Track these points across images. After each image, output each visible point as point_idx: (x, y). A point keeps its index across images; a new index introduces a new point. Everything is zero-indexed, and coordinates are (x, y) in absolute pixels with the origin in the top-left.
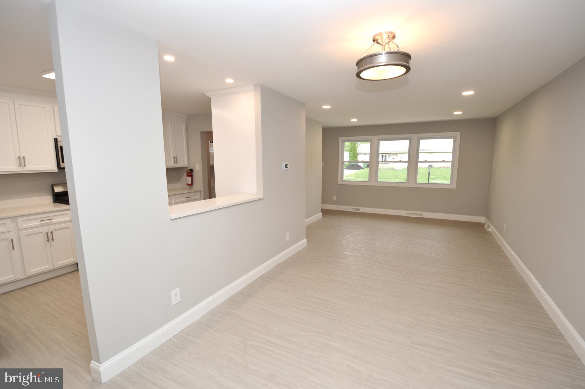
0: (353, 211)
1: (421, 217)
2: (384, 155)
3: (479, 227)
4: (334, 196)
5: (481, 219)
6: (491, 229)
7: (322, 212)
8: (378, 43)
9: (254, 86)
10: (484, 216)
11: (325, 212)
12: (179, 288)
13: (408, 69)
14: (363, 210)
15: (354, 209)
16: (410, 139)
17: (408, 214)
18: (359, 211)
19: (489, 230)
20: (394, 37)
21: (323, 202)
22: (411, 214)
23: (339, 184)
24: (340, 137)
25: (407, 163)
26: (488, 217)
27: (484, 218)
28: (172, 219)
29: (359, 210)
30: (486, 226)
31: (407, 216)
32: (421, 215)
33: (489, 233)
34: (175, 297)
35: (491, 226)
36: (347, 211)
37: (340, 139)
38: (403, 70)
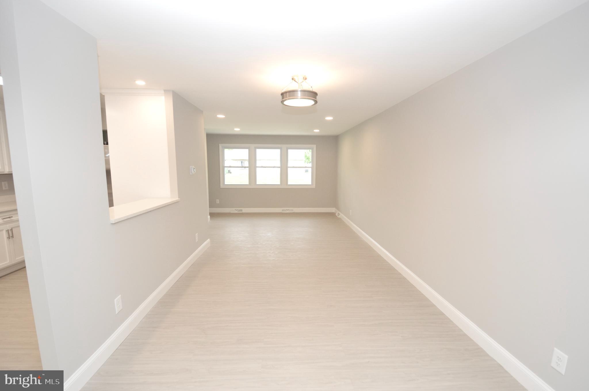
0: (236, 212)
1: (293, 212)
2: (243, 161)
3: (332, 215)
4: (217, 200)
5: (333, 210)
6: (342, 216)
7: (210, 215)
8: (295, 81)
9: (164, 91)
10: (334, 207)
11: (212, 215)
12: (120, 296)
13: (316, 102)
14: (245, 210)
15: (237, 210)
16: (281, 148)
17: (283, 210)
18: (242, 212)
19: (339, 217)
20: (306, 79)
21: (211, 206)
22: (285, 211)
23: (221, 188)
24: (220, 143)
25: (280, 168)
26: (338, 208)
27: (334, 208)
28: (114, 223)
29: (241, 210)
30: (337, 214)
31: (282, 212)
32: (292, 210)
33: (340, 219)
34: (118, 303)
35: (340, 213)
36: (231, 212)
37: (221, 146)
38: (312, 102)
